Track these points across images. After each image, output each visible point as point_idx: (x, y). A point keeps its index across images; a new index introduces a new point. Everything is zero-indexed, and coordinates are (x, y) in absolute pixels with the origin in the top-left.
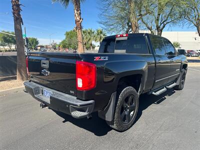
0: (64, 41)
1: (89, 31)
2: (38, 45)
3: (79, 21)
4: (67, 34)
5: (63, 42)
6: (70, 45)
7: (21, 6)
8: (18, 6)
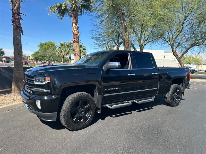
0: (38, 52)
1: (68, 44)
2: (4, 56)
3: (77, 35)
4: (41, 46)
5: (35, 54)
6: (43, 57)
7: (21, 15)
8: (19, 14)
